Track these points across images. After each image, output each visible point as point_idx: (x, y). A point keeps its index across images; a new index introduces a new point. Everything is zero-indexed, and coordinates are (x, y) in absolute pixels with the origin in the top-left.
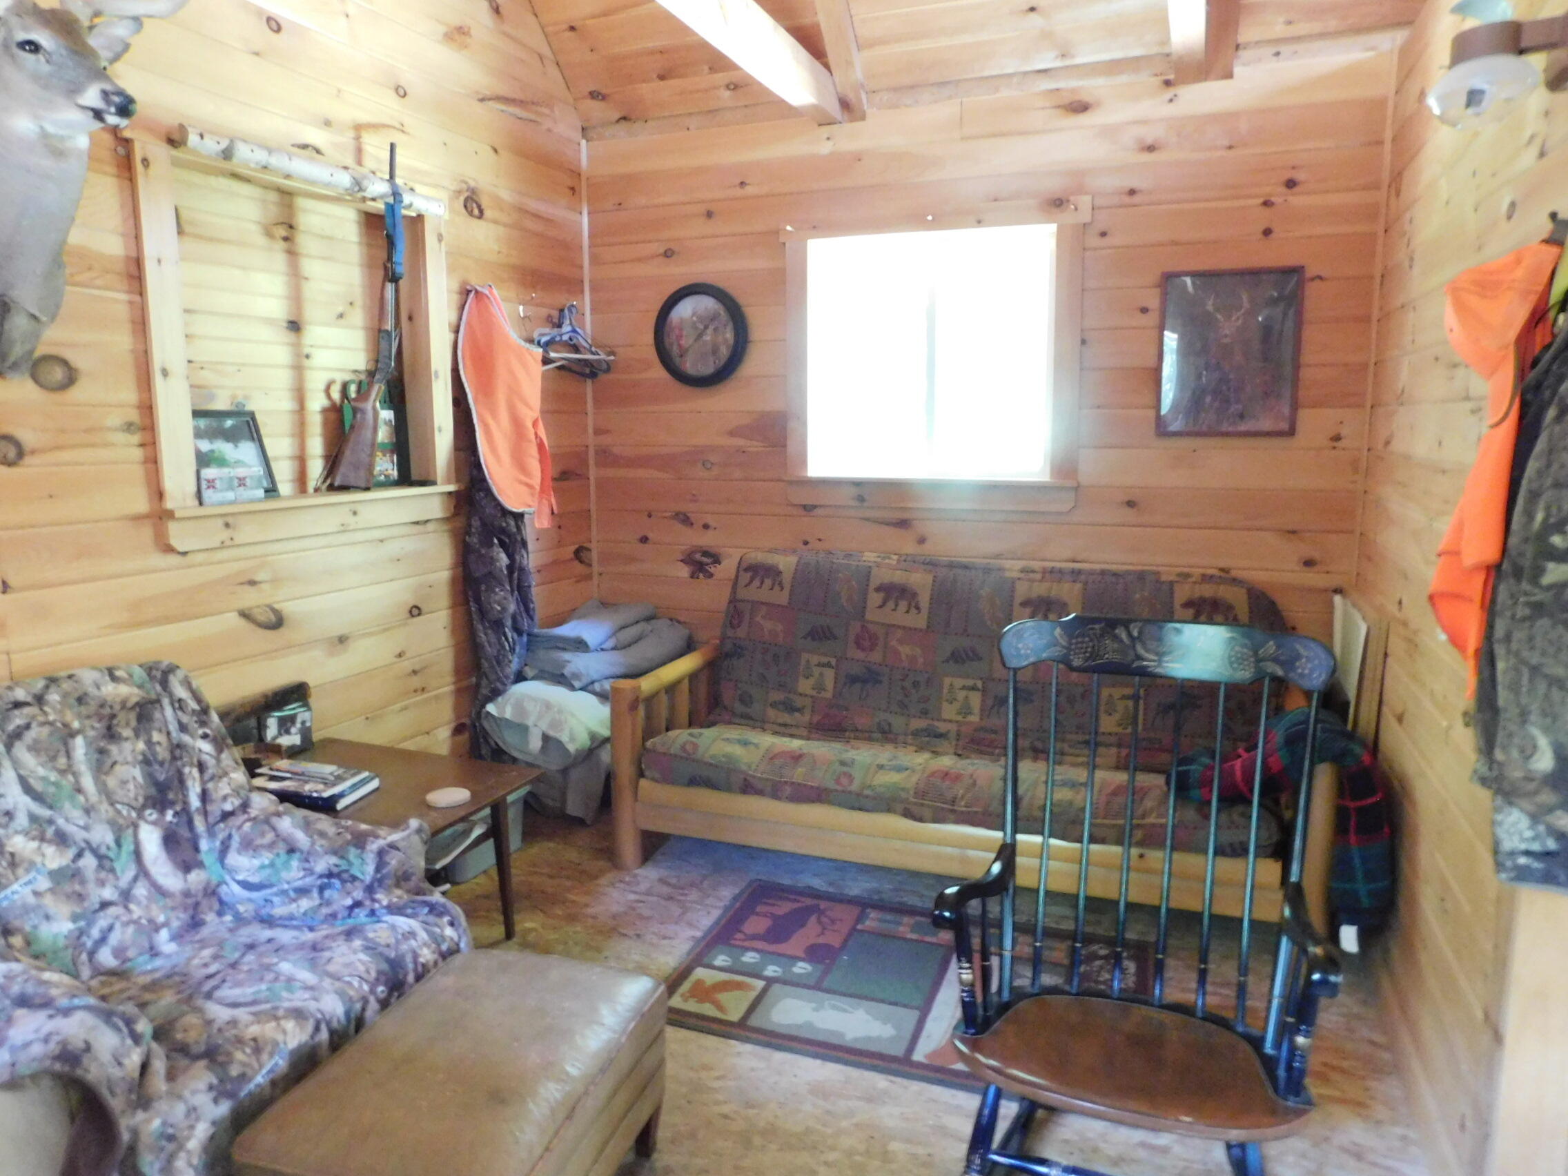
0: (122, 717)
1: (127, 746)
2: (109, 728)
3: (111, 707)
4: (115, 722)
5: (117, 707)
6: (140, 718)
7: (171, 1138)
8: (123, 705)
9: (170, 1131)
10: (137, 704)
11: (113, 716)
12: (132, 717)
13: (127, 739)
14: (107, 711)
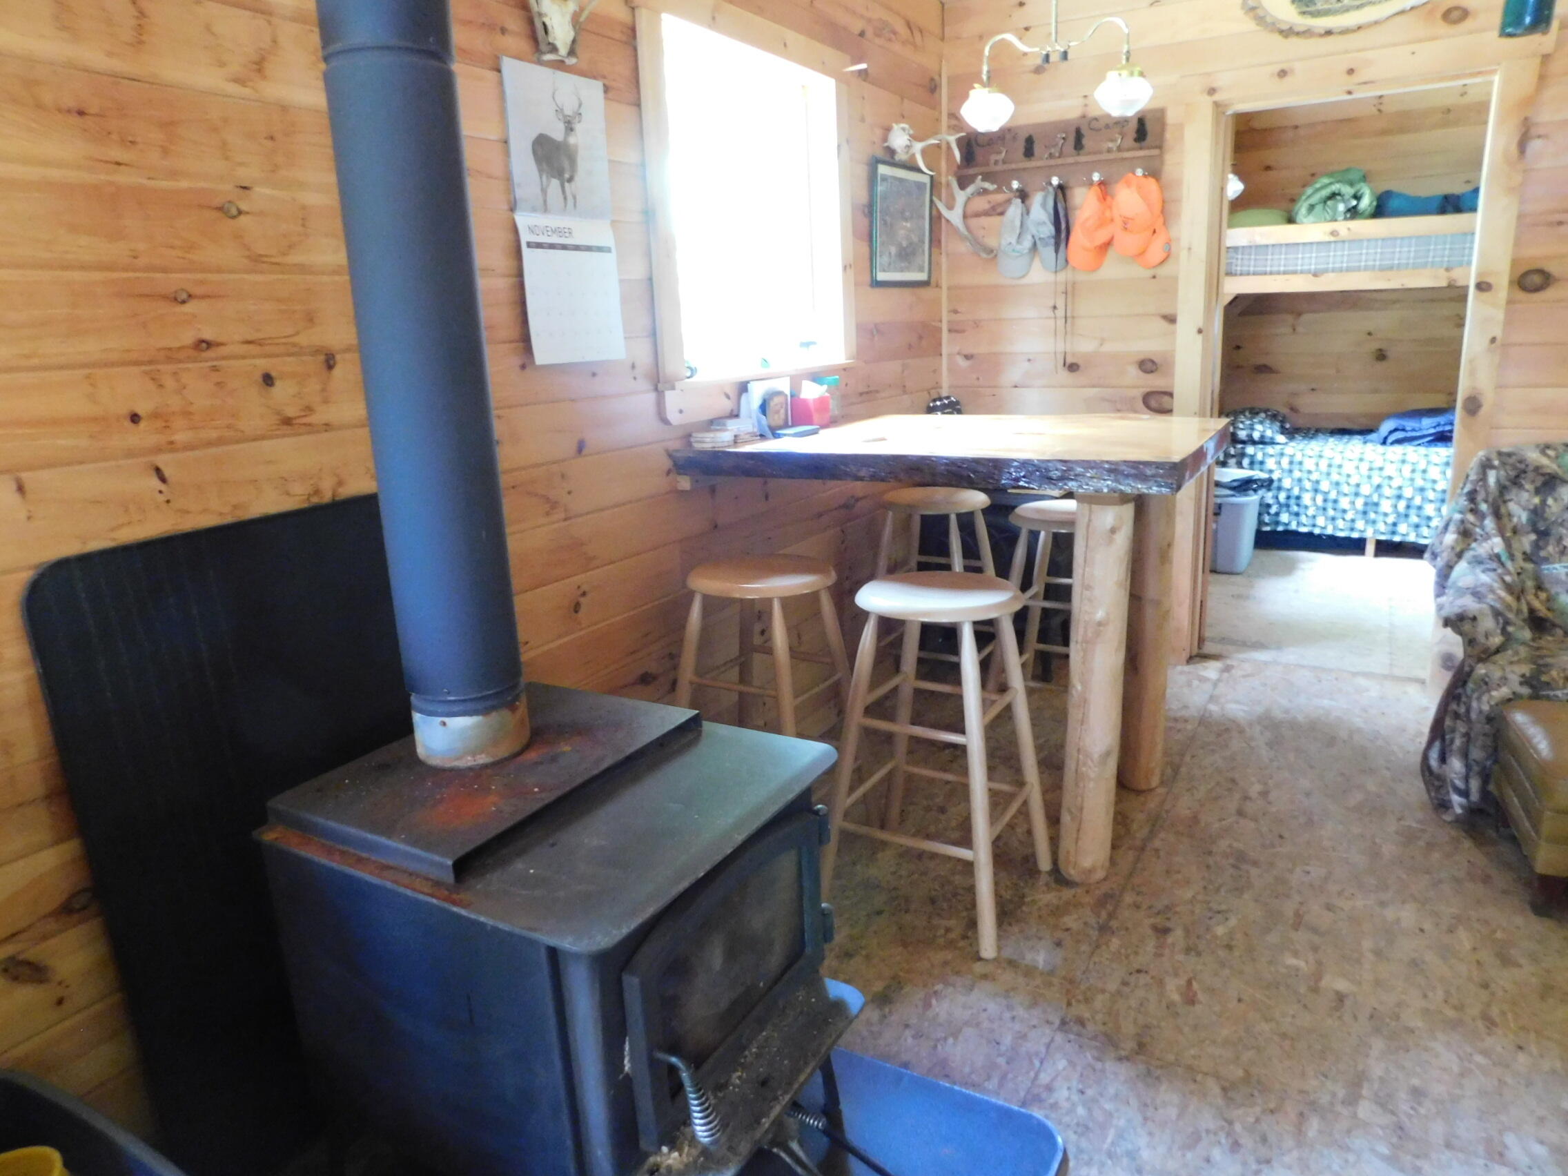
0: (1531, 475)
1: (1525, 495)
2: (1517, 477)
3: (1527, 466)
4: (1523, 476)
5: (1531, 468)
6: (1545, 484)
7: (1486, 683)
8: (1537, 469)
9: (1487, 679)
10: (1549, 474)
11: (1525, 472)
12: (1539, 481)
13: (1528, 491)
14: (1523, 466)
